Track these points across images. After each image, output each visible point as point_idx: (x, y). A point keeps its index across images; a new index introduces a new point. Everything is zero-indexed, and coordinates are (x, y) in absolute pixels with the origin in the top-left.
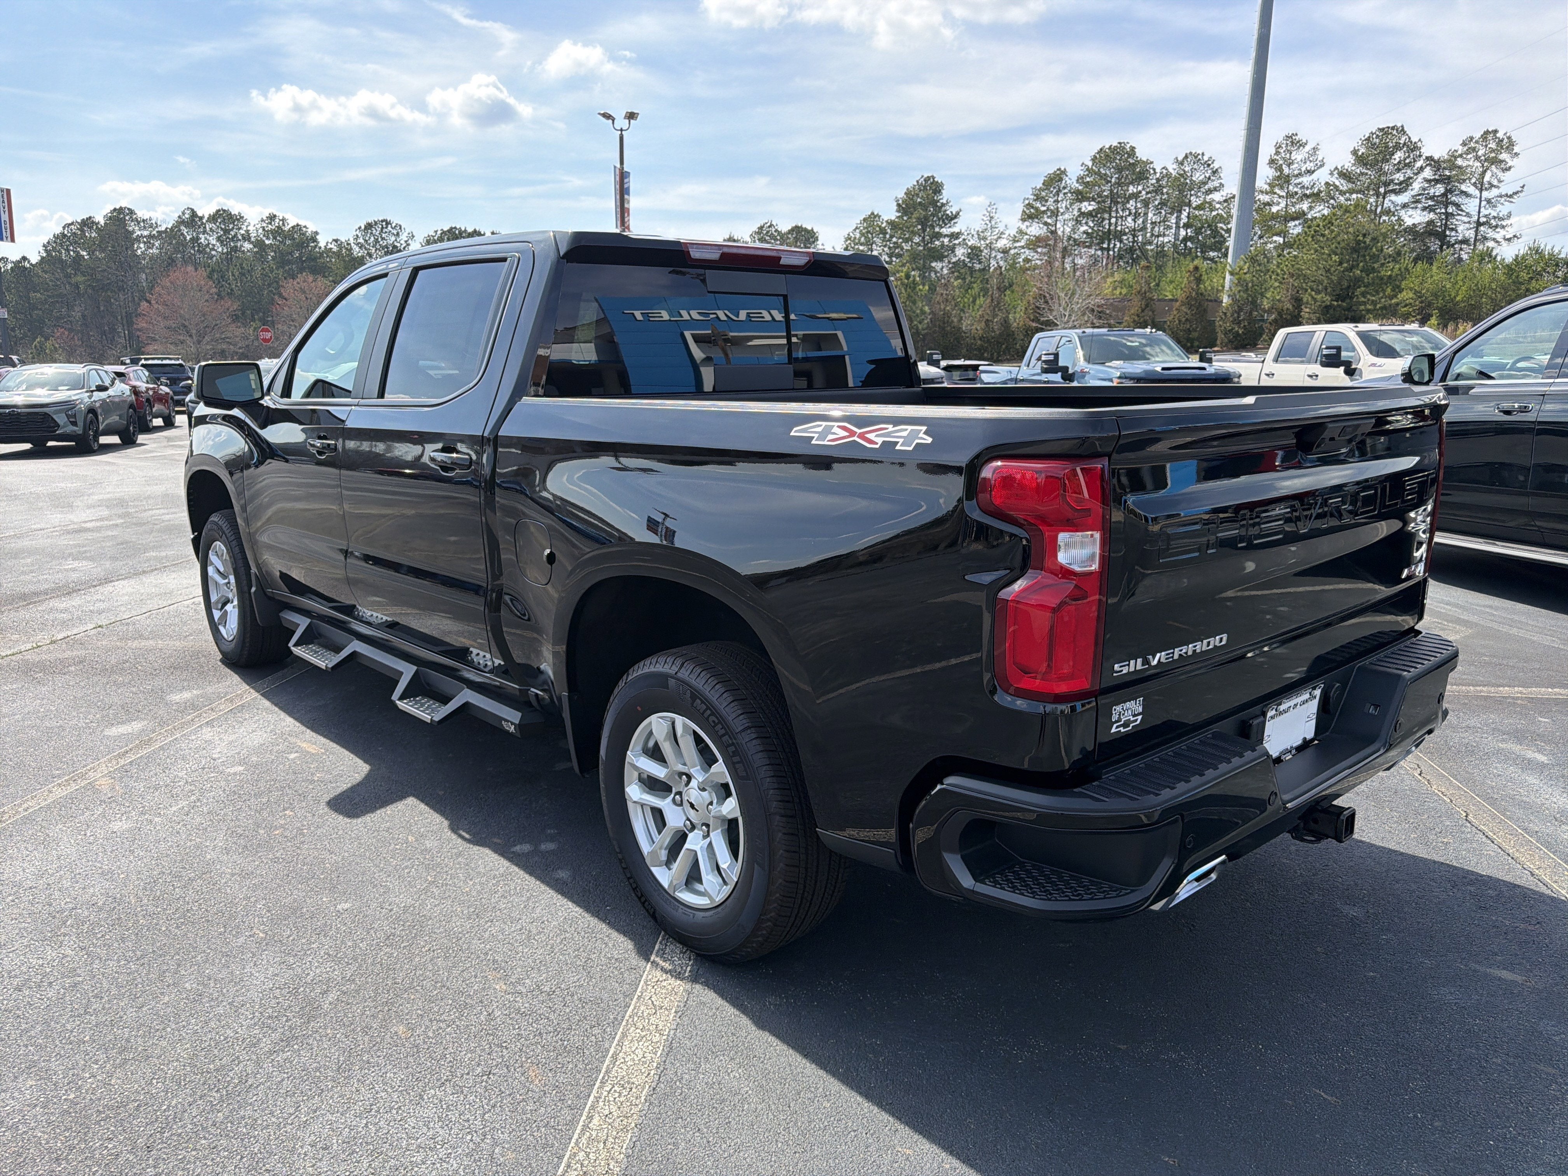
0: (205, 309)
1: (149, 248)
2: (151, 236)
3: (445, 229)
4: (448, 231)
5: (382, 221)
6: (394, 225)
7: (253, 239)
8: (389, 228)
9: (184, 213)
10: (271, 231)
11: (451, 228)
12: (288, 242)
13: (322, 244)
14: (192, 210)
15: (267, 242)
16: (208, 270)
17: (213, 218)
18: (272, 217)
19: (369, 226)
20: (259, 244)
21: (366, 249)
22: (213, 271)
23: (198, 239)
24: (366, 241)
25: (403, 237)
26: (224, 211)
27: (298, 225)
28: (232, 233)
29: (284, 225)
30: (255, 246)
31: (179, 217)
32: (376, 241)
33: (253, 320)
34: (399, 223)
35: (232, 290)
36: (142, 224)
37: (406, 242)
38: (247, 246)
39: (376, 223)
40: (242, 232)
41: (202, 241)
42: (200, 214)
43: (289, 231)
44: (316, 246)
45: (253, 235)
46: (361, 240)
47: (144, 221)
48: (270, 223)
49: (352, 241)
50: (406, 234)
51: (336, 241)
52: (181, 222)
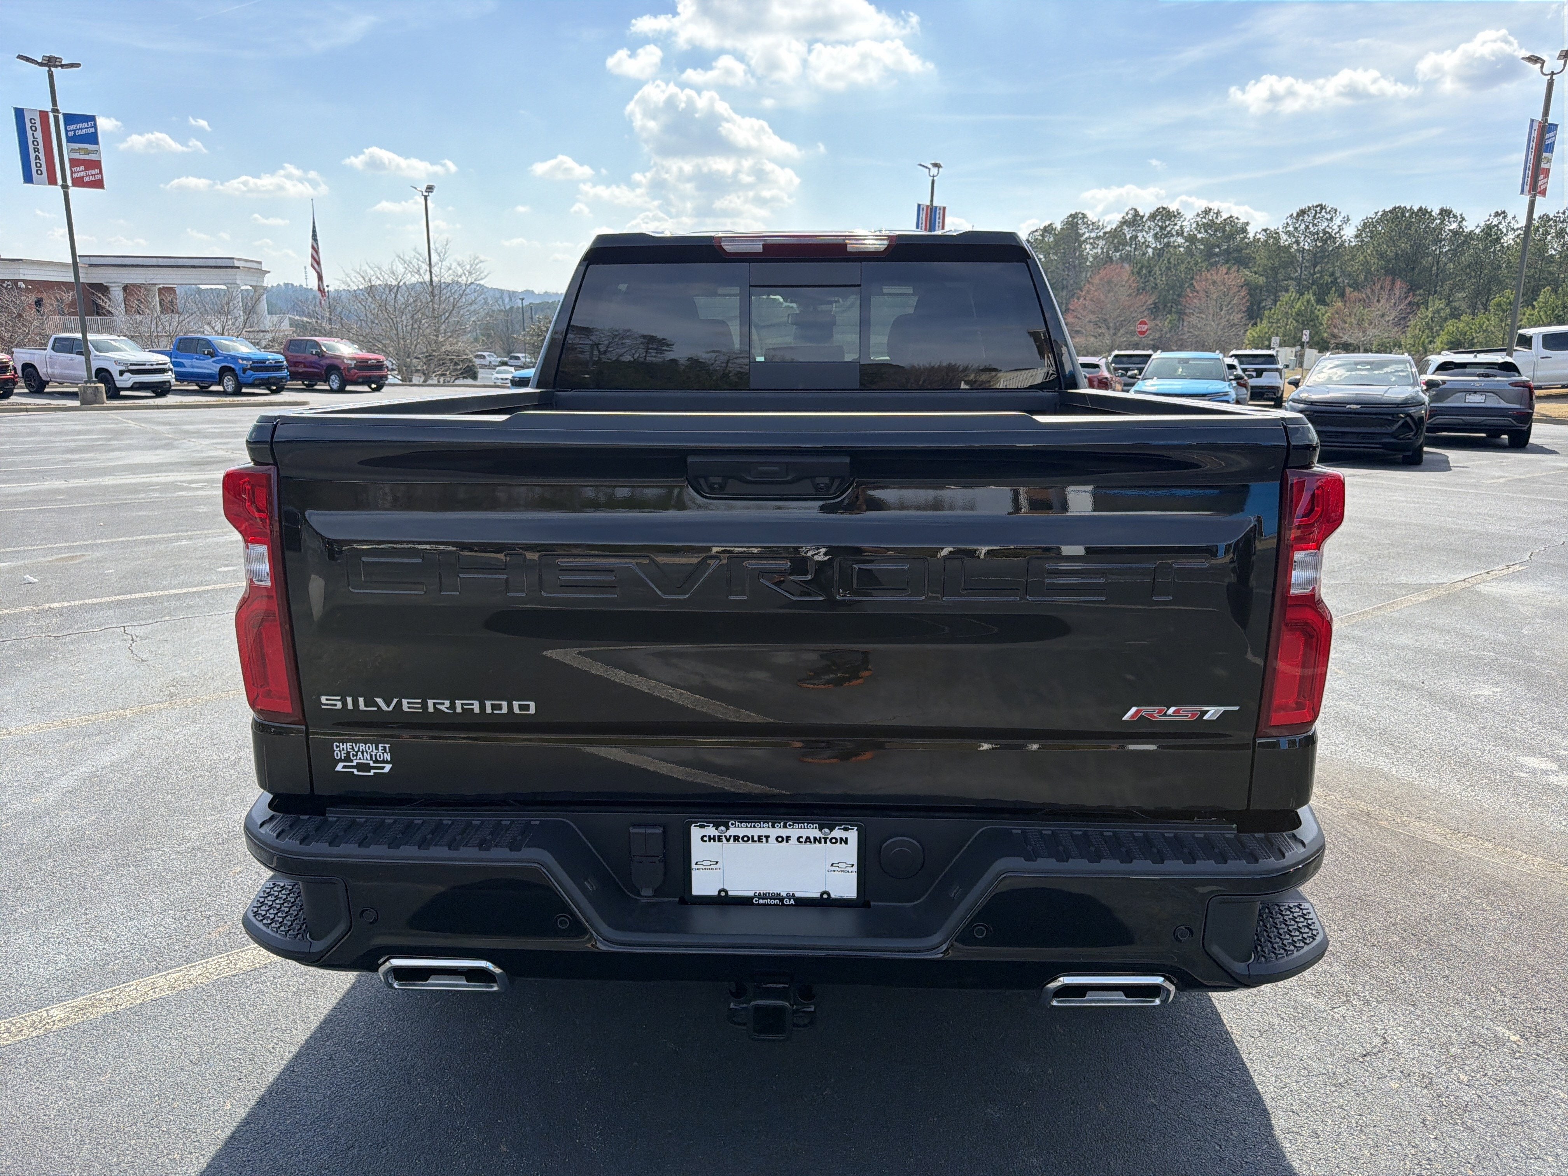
0: (1126, 303)
1: (1094, 248)
2: (1098, 238)
3: (1387, 210)
4: (1390, 212)
5: (1317, 206)
6: (1328, 209)
7: (1185, 234)
8: (1323, 213)
9: (1127, 214)
10: (1204, 224)
11: (1395, 208)
12: (1219, 235)
13: (1251, 235)
14: (1135, 210)
15: (1199, 236)
16: (1139, 265)
17: (1152, 217)
18: (1207, 211)
19: (1302, 213)
20: (1191, 239)
21: (1294, 236)
22: (1142, 267)
23: (1137, 237)
24: (1296, 229)
25: (1337, 221)
26: (1164, 208)
27: (1231, 217)
28: (1168, 229)
29: (1217, 218)
30: (1186, 241)
31: (1123, 218)
32: (1307, 227)
33: (1170, 312)
34: (1335, 207)
35: (1156, 284)
36: (1091, 227)
37: (1339, 226)
38: (1180, 240)
39: (1309, 208)
40: (1177, 227)
41: (1139, 238)
42: (1141, 214)
43: (1221, 223)
44: (1245, 237)
45: (1186, 230)
46: (1291, 228)
47: (1093, 224)
48: (1204, 217)
49: (1281, 229)
50: (1341, 218)
51: (1265, 230)
52: (1124, 222)
